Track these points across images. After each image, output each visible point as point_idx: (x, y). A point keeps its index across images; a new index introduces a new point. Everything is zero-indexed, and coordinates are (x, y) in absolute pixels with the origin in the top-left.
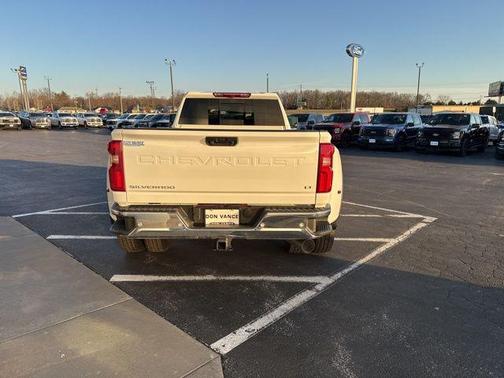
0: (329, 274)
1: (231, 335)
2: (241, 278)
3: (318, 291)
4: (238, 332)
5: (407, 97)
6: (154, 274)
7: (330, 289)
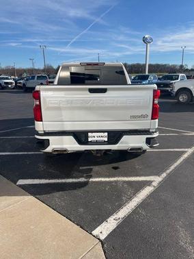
0: (158, 174)
1: (104, 224)
2: (103, 179)
3: (154, 187)
4: (108, 220)
5: (174, 66)
6: (46, 178)
7: (161, 185)
